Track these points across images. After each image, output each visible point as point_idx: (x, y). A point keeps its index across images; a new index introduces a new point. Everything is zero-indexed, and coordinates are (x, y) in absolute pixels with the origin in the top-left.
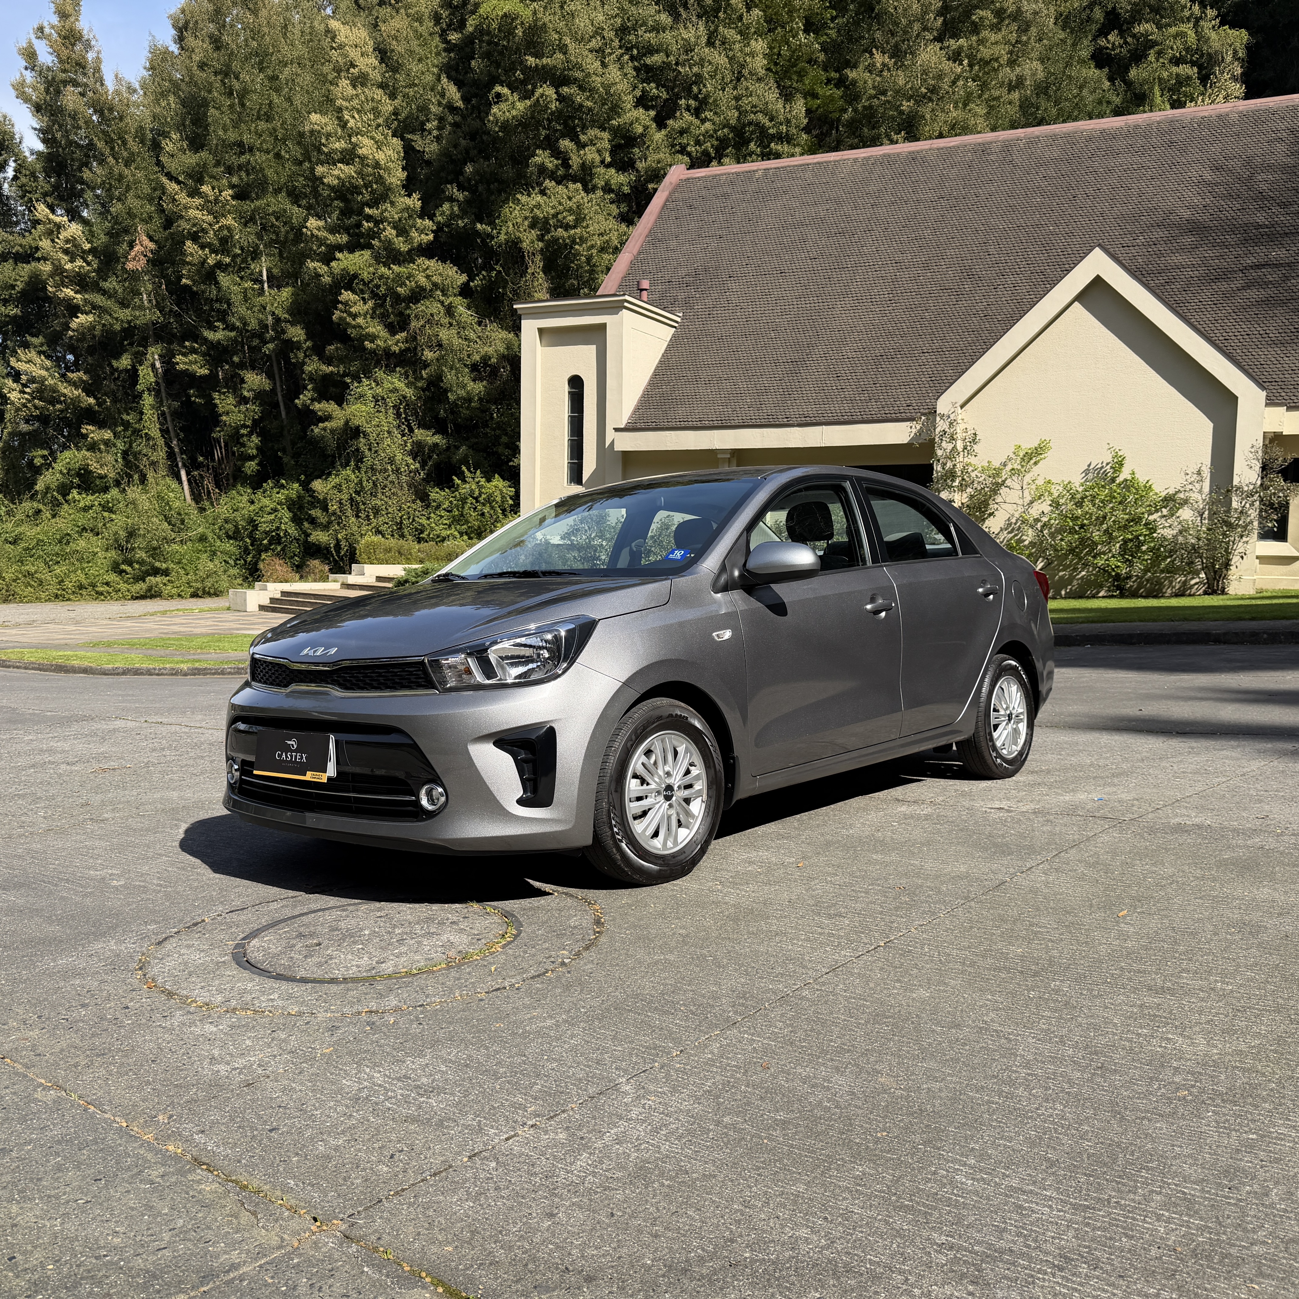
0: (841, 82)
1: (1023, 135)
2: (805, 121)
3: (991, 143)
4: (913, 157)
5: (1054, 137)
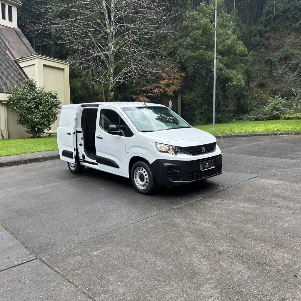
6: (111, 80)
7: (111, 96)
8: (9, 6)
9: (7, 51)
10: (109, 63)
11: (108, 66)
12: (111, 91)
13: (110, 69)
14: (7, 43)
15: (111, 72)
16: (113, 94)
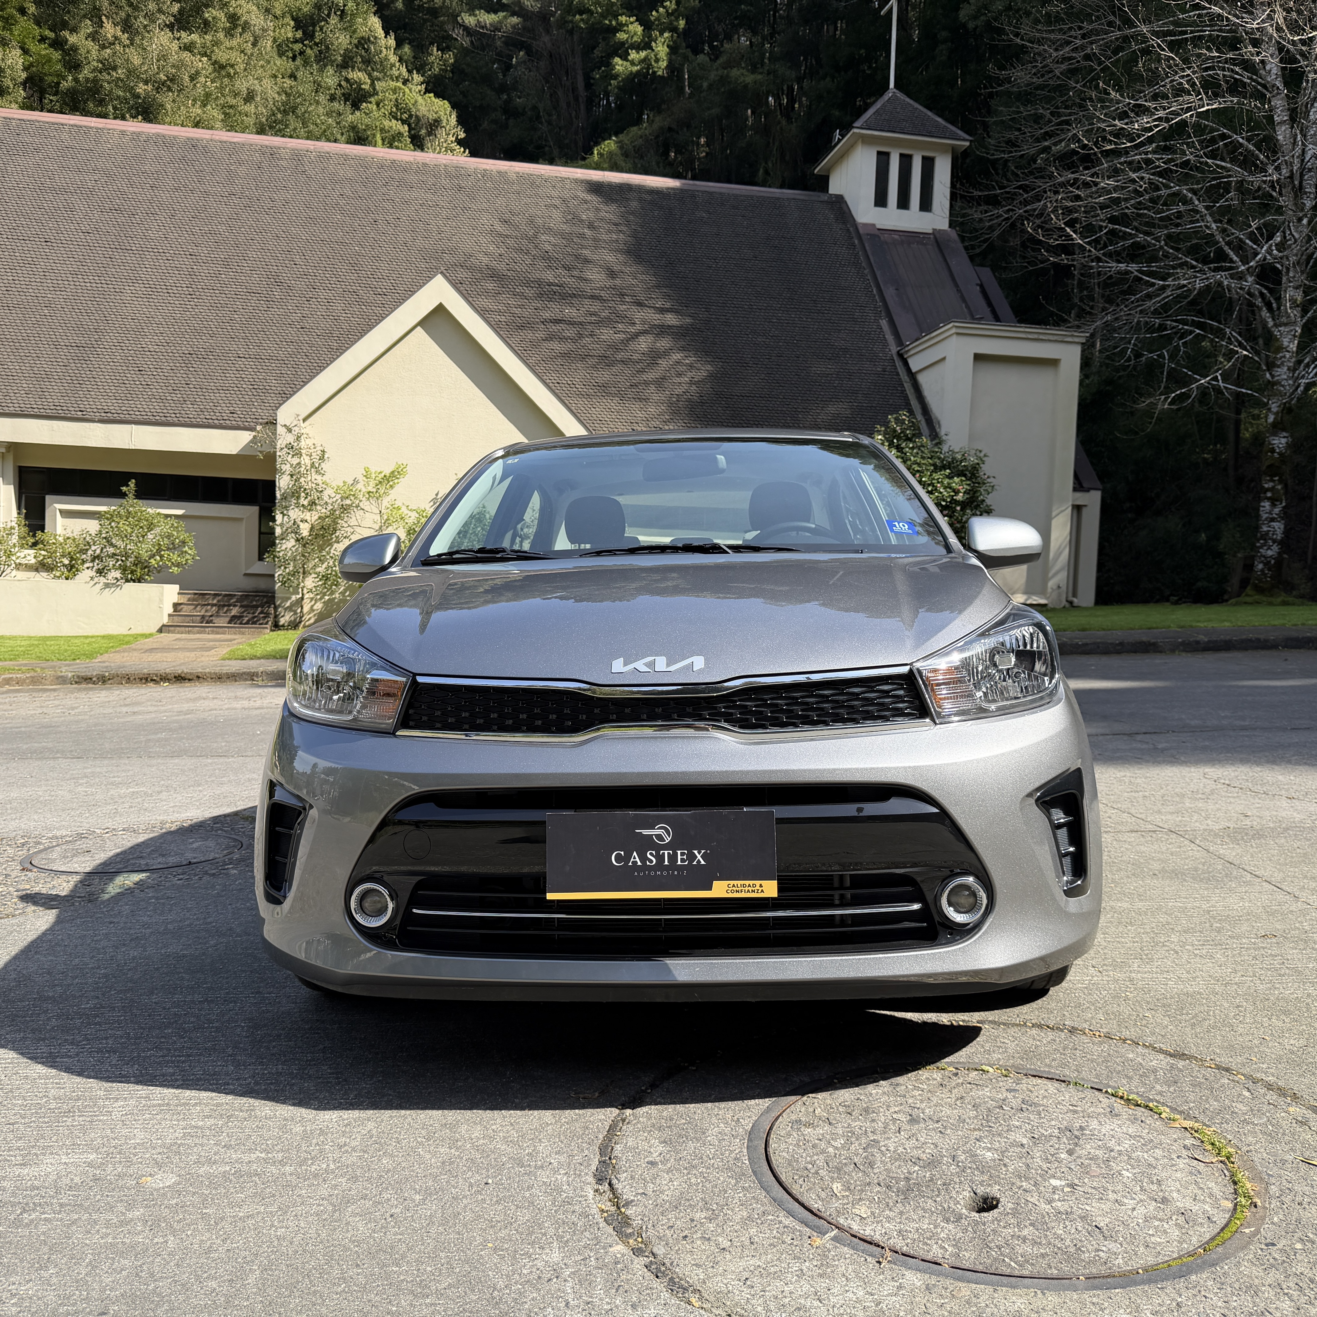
0: (58, 44)
1: (312, 147)
2: (24, 75)
3: (279, 148)
4: (193, 144)
5: (346, 157)
6: (1278, 383)
7: (1273, 451)
8: (924, 158)
9: (884, 323)
10: (1279, 308)
11: (1271, 323)
12: (1277, 427)
13: (1281, 334)
14: (890, 292)
15: (1280, 349)
16: (1284, 441)
